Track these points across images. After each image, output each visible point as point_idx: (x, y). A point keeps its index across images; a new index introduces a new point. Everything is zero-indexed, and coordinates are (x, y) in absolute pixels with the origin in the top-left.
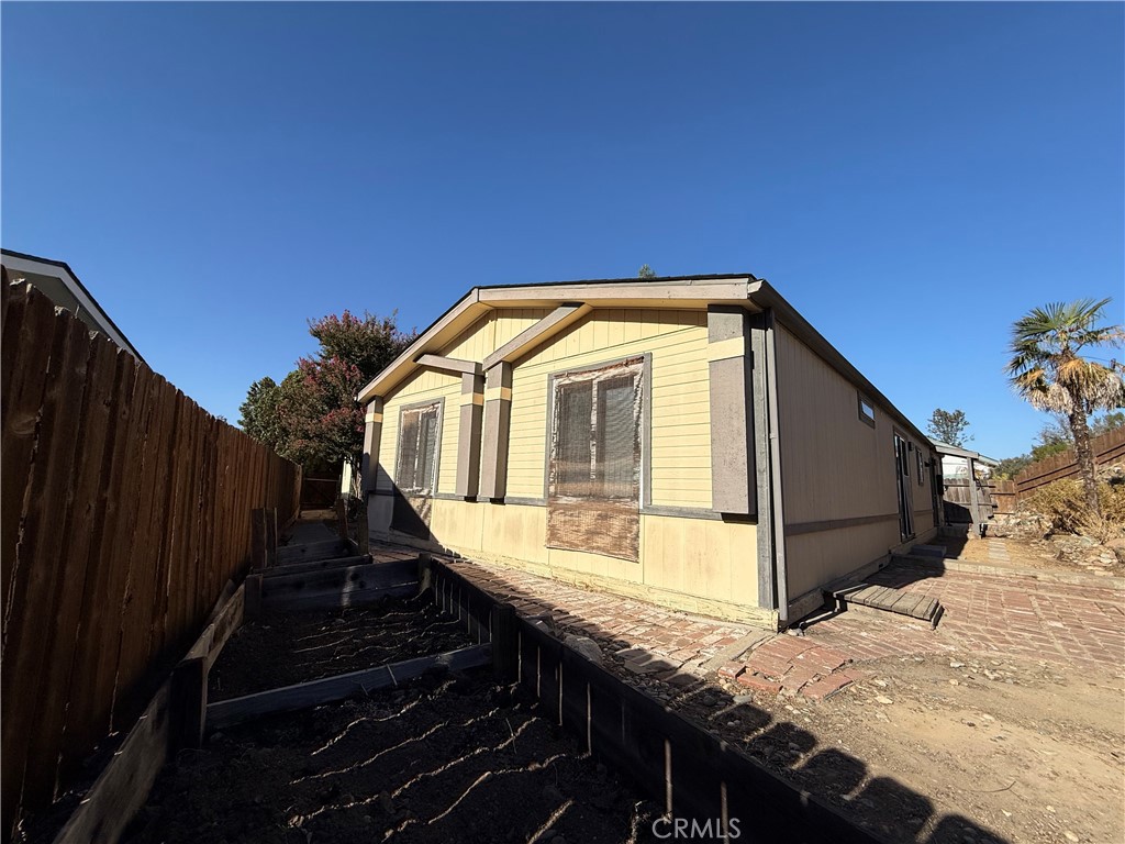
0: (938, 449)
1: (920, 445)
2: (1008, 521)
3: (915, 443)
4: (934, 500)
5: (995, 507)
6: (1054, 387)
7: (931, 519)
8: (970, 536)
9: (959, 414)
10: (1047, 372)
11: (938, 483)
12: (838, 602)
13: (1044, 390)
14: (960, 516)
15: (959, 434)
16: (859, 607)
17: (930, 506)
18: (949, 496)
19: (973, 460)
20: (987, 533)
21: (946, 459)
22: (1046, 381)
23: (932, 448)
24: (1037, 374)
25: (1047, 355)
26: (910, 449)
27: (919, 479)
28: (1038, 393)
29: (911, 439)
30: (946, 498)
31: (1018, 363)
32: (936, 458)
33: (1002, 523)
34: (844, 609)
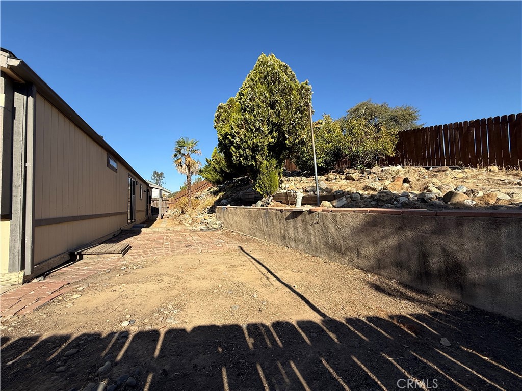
0: (150, 185)
1: (142, 183)
2: (171, 212)
3: (139, 182)
4: (147, 206)
5: (168, 208)
6: (184, 166)
7: (145, 213)
8: (157, 219)
9: (162, 173)
10: (183, 160)
11: (149, 199)
12: (78, 256)
13: (182, 166)
14: (155, 211)
15: (161, 181)
16: (89, 256)
17: (145, 208)
18: (154, 204)
19: (161, 190)
20: (164, 217)
21: (153, 190)
22: (183, 163)
23: (147, 184)
24: (180, 160)
25: (184, 155)
26: (137, 184)
27: (140, 197)
28: (180, 167)
29: (137, 180)
30: (152, 205)
31: (176, 156)
32: (149, 189)
33: (169, 213)
34: (81, 258)
